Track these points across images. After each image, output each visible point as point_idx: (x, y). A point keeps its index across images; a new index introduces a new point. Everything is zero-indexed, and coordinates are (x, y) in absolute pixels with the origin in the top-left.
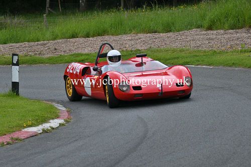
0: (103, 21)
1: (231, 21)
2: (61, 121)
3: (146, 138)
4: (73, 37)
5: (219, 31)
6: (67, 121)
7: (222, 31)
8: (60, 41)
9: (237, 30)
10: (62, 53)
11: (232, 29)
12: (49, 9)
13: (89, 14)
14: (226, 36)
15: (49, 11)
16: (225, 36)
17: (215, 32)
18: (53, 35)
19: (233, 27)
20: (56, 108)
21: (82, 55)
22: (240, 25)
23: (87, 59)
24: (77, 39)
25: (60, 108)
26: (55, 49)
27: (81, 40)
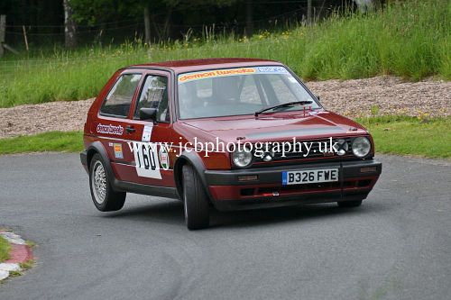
0: (105, 67)
1: (353, 62)
2: (14, 267)
3: (177, 297)
4: (46, 99)
5: (329, 82)
6: (25, 267)
7: (335, 83)
8: (21, 107)
9: (365, 80)
10: (23, 133)
11: (356, 78)
12: (5, 46)
13: (75, 53)
14: (343, 92)
15: (4, 49)
16: (340, 92)
17: (321, 84)
18: (6, 97)
19: (357, 74)
20: (5, 241)
21: (61, 134)
22: (371, 70)
23: (71, 143)
24: (54, 103)
25: (13, 241)
26: (10, 125)
27: (60, 105)
